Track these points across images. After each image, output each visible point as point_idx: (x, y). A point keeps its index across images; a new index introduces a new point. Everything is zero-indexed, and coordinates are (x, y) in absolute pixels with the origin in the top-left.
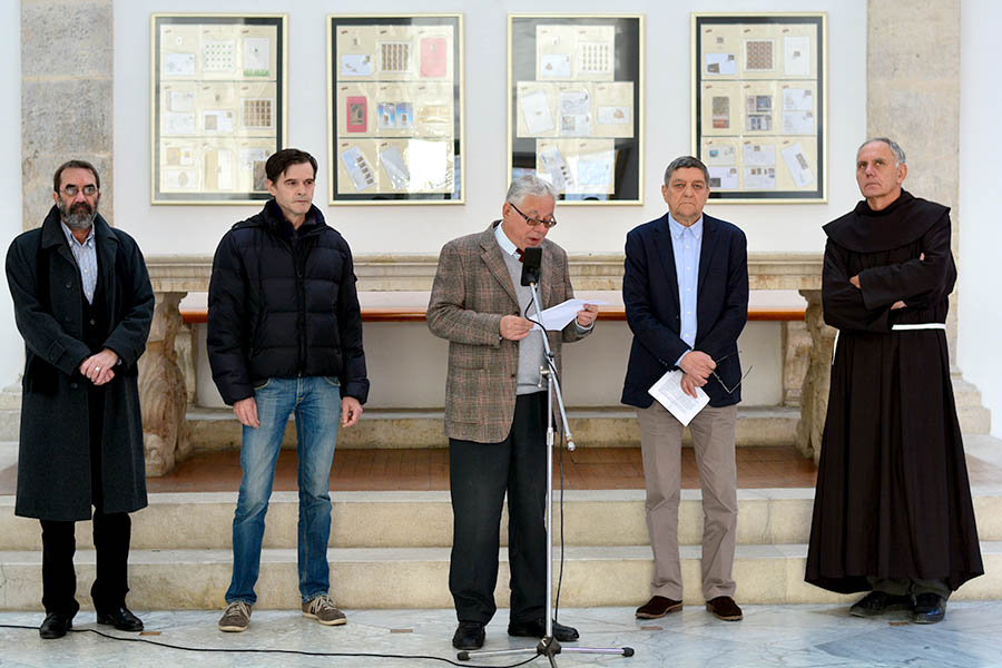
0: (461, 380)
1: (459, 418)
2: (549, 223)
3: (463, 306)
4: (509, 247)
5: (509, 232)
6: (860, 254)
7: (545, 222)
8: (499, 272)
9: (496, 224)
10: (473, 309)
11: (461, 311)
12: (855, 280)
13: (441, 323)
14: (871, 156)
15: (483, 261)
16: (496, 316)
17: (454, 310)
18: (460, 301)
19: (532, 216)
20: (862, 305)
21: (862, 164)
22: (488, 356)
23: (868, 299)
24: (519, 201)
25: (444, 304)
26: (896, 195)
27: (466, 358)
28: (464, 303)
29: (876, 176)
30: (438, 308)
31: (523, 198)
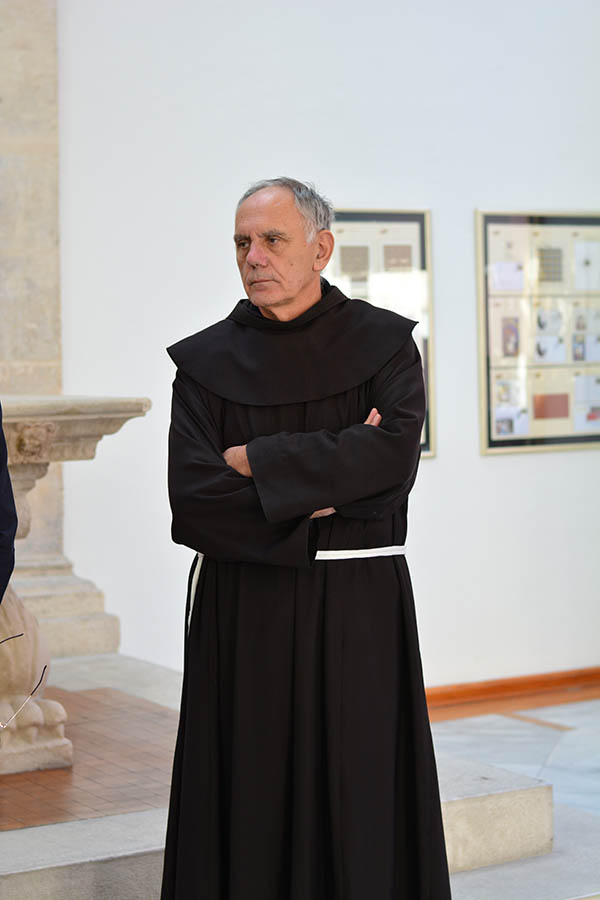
6: (246, 407)
12: (237, 456)
14: (261, 224)
20: (256, 507)
21: (243, 242)
23: (269, 502)
26: (314, 295)
29: (269, 263)
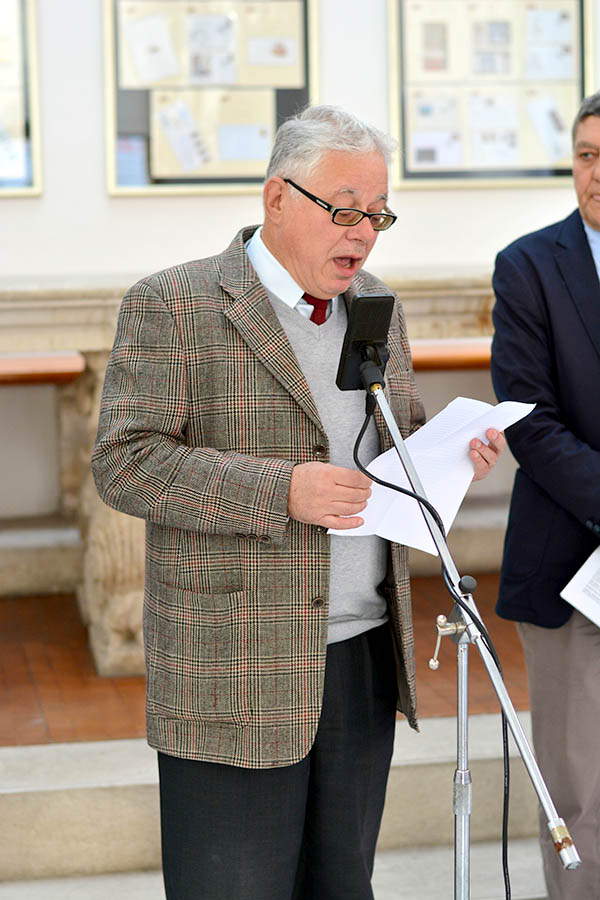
0: (185, 613)
1: (188, 709)
2: (381, 219)
3: (184, 437)
4: (285, 289)
5: (285, 249)
7: (371, 216)
8: (268, 351)
9: (248, 234)
10: (210, 442)
11: (182, 449)
13: (132, 482)
15: (229, 325)
16: (277, 464)
17: (164, 448)
18: (177, 425)
19: (342, 203)
22: (253, 562)
24: (306, 169)
25: (138, 434)
27: (201, 564)
28: (185, 430)
30: (121, 444)
31: (314, 161)
